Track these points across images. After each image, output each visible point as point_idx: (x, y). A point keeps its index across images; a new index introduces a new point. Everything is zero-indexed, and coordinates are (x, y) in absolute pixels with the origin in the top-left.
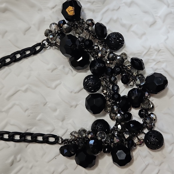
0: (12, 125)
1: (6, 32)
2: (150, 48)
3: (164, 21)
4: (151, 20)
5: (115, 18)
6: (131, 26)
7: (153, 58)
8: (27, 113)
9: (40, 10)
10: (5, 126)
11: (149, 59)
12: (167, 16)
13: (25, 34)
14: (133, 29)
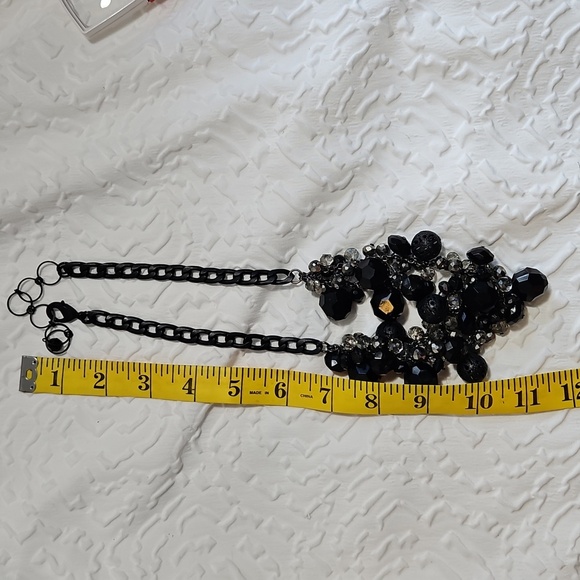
0: (224, 322)
1: (210, 173)
2: (439, 194)
3: (463, 146)
4: (442, 144)
5: (383, 141)
6: (409, 154)
7: (444, 208)
8: (248, 302)
9: (262, 135)
10: (215, 324)
11: (438, 211)
12: (467, 137)
13: (238, 176)
14: (412, 159)
